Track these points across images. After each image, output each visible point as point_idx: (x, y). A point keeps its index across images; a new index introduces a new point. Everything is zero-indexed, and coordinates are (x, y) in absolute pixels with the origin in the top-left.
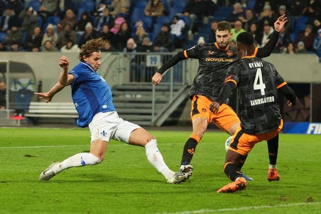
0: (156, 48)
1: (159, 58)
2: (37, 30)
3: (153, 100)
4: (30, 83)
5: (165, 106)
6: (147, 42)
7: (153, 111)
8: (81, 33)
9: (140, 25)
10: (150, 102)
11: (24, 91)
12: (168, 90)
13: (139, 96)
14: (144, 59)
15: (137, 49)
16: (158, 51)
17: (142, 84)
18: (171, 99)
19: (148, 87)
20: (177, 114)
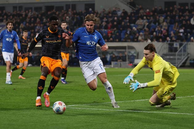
0: (177, 41)
1: (178, 44)
2: (137, 34)
3: (177, 58)
4: (134, 53)
5: (180, 61)
6: (174, 39)
7: (176, 62)
8: (152, 36)
9: (172, 33)
10: (175, 59)
11: (133, 55)
12: (181, 55)
13: (172, 57)
14: (173, 45)
15: (171, 41)
16: (178, 42)
17: (173, 53)
18: (182, 58)
19: (175, 54)
20: (185, 63)
